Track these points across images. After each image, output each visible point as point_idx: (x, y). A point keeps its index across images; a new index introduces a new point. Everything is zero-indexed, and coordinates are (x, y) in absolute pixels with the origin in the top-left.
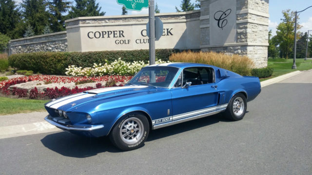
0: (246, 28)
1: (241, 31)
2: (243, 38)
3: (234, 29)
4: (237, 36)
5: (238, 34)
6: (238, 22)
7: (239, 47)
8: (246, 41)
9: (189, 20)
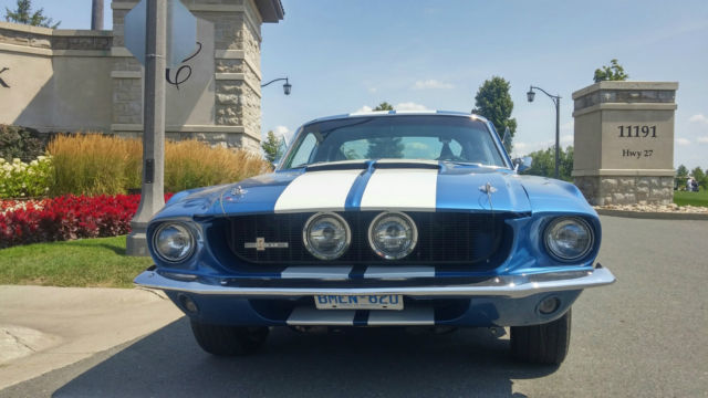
0: (239, 92)
1: (228, 97)
2: (232, 116)
3: (210, 90)
4: (217, 110)
5: (219, 104)
6: (218, 76)
7: (223, 136)
8: (240, 123)
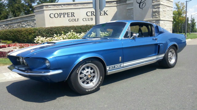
0: (159, 8)
1: (156, 10)
2: (157, 15)
3: (151, 9)
4: (153, 14)
5: (153, 12)
6: (153, 4)
7: (154, 21)
8: (159, 17)
9: (118, 4)
